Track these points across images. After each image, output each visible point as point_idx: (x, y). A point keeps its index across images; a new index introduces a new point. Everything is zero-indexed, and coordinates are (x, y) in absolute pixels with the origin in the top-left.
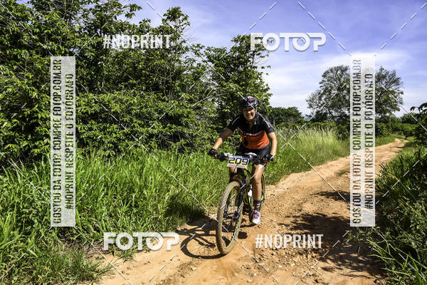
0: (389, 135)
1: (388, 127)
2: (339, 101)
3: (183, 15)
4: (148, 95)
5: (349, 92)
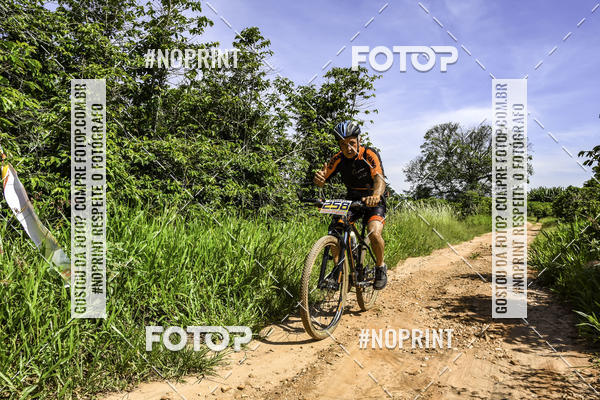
2: (449, 170)
3: (262, 38)
4: (217, 144)
5: (460, 159)
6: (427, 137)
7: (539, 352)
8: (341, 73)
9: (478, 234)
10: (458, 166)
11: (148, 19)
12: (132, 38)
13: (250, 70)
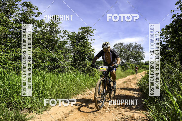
0: (141, 69)
1: (140, 66)
4: (44, 50)
5: (124, 53)
6: (114, 47)
7: (132, 112)
8: (84, 28)
9: (129, 75)
10: (124, 55)
11: (22, 12)
12: (16, 18)
13: (55, 28)
